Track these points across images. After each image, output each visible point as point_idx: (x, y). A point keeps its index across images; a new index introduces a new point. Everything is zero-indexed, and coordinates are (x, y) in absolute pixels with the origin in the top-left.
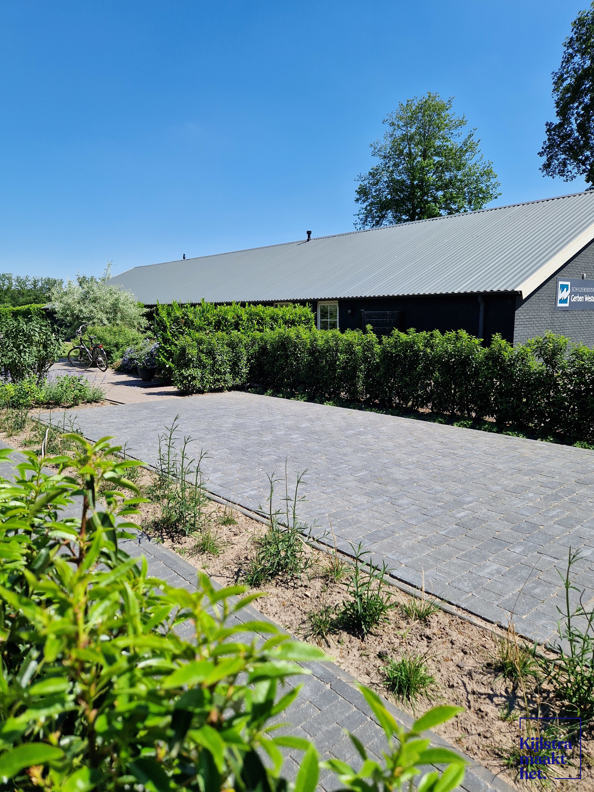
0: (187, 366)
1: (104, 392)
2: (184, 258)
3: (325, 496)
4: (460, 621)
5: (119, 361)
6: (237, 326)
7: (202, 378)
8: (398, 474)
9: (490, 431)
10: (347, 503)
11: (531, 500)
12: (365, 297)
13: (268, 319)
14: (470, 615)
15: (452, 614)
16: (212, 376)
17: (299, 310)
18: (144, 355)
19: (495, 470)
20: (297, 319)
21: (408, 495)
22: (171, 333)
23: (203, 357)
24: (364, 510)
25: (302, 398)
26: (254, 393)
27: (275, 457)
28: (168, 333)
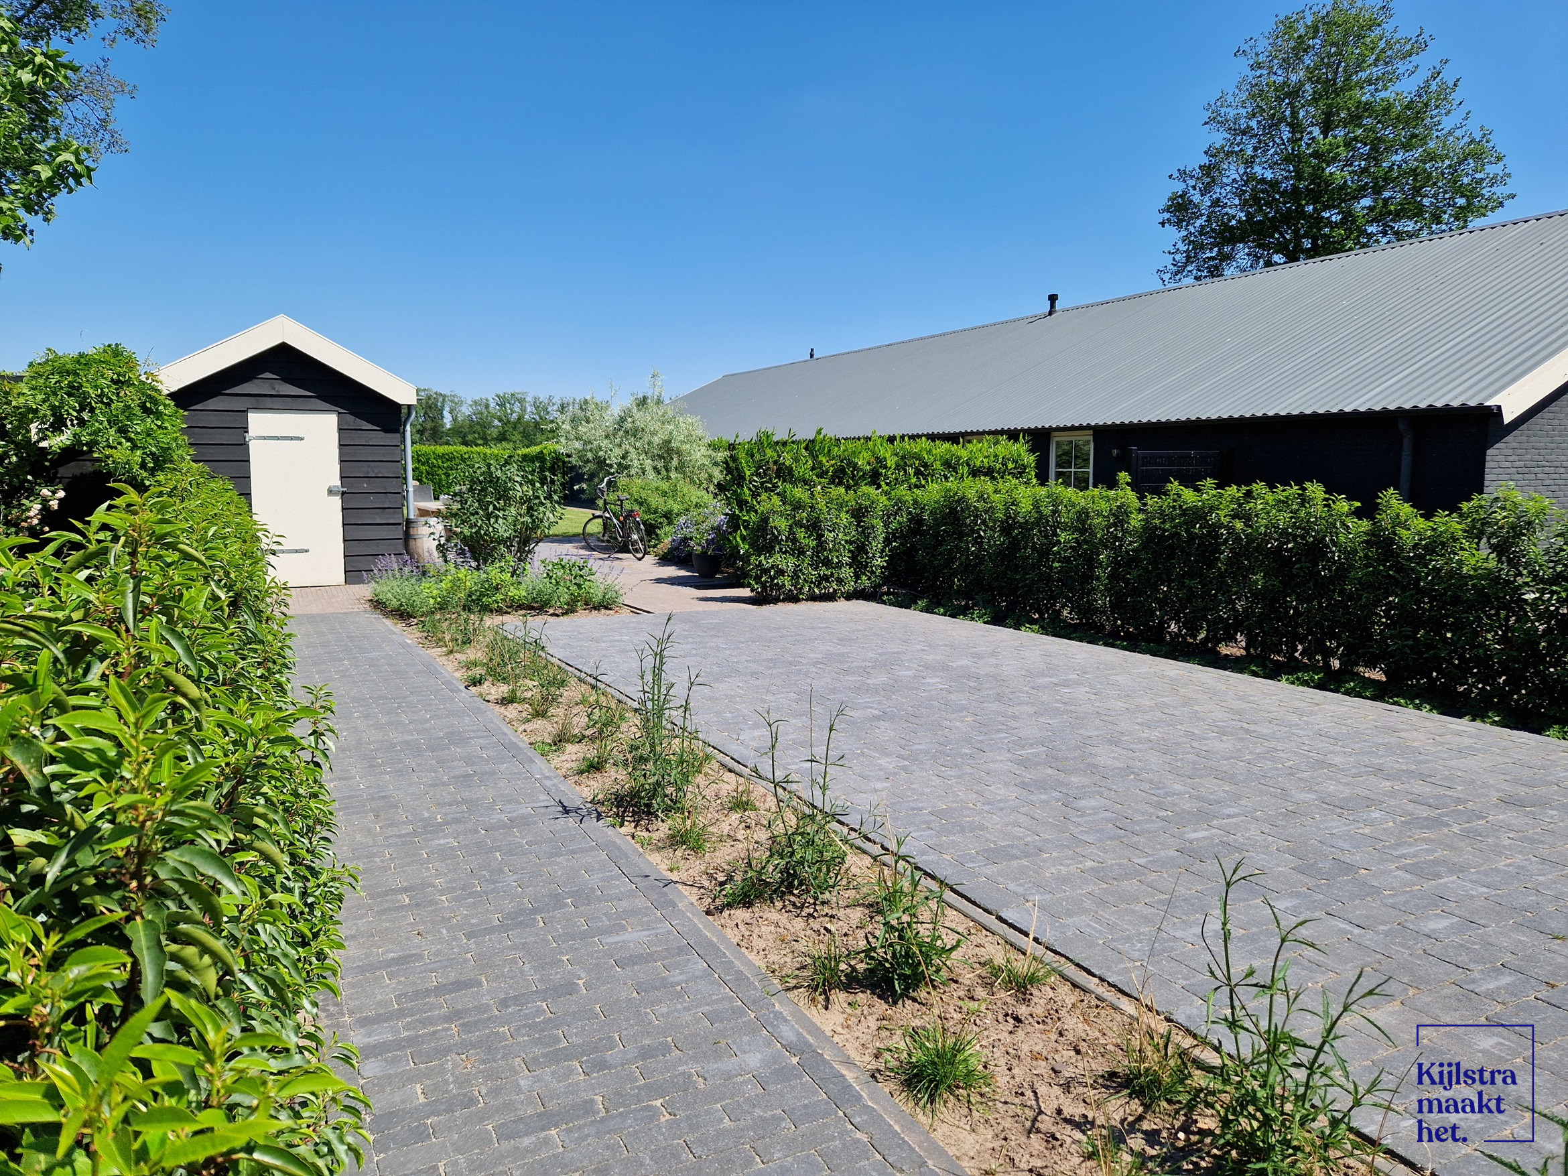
0: (769, 549)
1: (621, 592)
2: (812, 356)
3: (938, 781)
4: (1095, 1002)
5: (666, 543)
6: (874, 478)
7: (795, 572)
8: (1106, 757)
9: (1359, 696)
10: (975, 796)
11: (1370, 823)
12: (1149, 423)
13: (937, 465)
14: (1120, 995)
15: (1085, 990)
16: (816, 569)
17: (1005, 448)
18: (707, 531)
19: (1322, 764)
20: (998, 466)
21: (1106, 793)
22: (750, 489)
23: (801, 534)
24: (1001, 809)
25: (979, 617)
26: (892, 604)
27: (876, 712)
28: (745, 489)
